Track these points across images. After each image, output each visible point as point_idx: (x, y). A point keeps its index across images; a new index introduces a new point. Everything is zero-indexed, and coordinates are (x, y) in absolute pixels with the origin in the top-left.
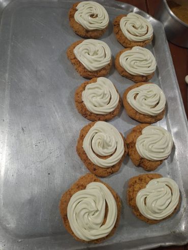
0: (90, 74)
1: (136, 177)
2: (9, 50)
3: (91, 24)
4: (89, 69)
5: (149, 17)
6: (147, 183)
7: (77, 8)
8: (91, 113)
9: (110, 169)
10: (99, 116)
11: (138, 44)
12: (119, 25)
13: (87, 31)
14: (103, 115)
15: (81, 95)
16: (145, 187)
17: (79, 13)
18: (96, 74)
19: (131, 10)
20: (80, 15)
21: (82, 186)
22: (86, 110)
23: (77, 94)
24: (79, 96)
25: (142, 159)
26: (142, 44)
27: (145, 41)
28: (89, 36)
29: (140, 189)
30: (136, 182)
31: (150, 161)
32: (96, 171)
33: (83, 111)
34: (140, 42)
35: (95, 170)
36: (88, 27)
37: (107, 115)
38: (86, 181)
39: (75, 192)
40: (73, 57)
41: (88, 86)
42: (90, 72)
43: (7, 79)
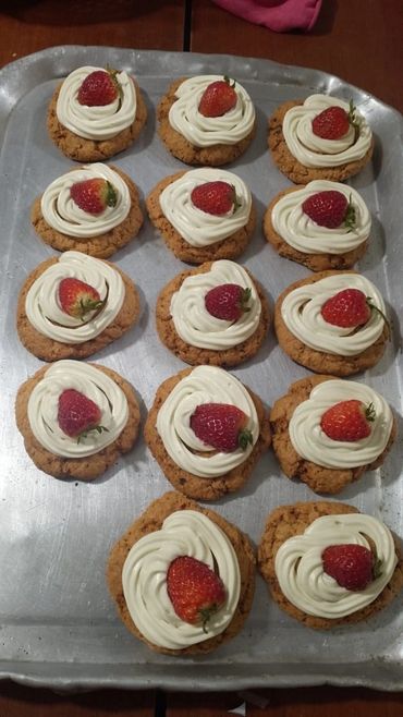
0: (195, 252)
1: (284, 508)
2: (17, 203)
3: (206, 131)
4: (192, 243)
5: (367, 101)
6: (309, 524)
7: (177, 94)
8: (189, 346)
9: (219, 482)
10: (206, 354)
11: (325, 173)
12: (281, 126)
13: (198, 149)
14: (216, 352)
15: (169, 301)
16: (302, 532)
17: (180, 108)
18: (209, 254)
19: (321, 85)
20: (182, 110)
21: (154, 523)
22: (176, 338)
23: (162, 299)
24: (164, 303)
25: (303, 461)
26: (336, 173)
27: (346, 165)
28: (202, 160)
29: (290, 535)
30: (282, 518)
31: (323, 468)
32: (186, 484)
33: (170, 339)
34: (334, 168)
35: (183, 481)
36: (197, 140)
37: (226, 351)
38: (162, 512)
39: (137, 539)
40: (158, 214)
41: (189, 281)
42: (197, 249)
43: (6, 268)
